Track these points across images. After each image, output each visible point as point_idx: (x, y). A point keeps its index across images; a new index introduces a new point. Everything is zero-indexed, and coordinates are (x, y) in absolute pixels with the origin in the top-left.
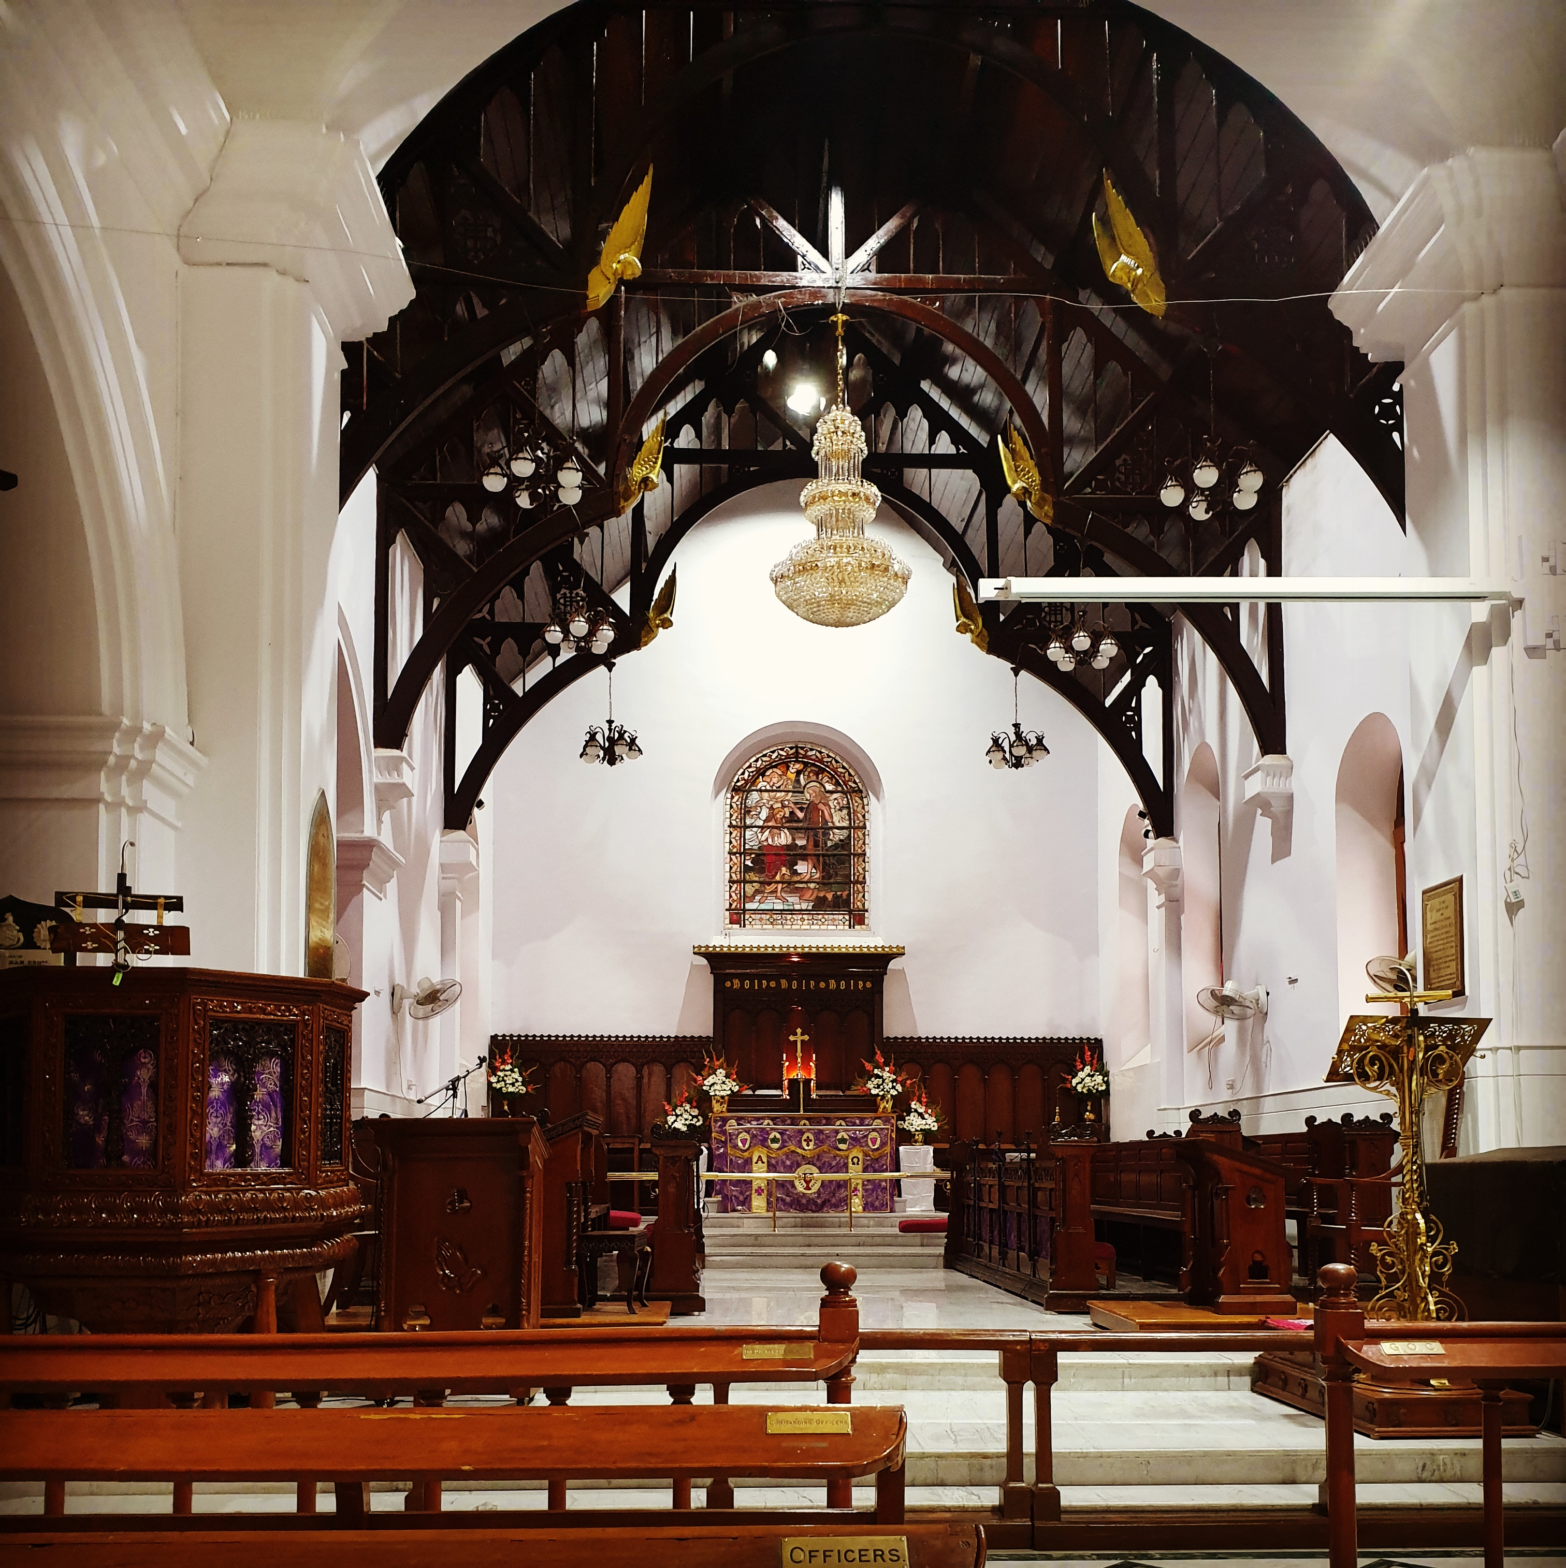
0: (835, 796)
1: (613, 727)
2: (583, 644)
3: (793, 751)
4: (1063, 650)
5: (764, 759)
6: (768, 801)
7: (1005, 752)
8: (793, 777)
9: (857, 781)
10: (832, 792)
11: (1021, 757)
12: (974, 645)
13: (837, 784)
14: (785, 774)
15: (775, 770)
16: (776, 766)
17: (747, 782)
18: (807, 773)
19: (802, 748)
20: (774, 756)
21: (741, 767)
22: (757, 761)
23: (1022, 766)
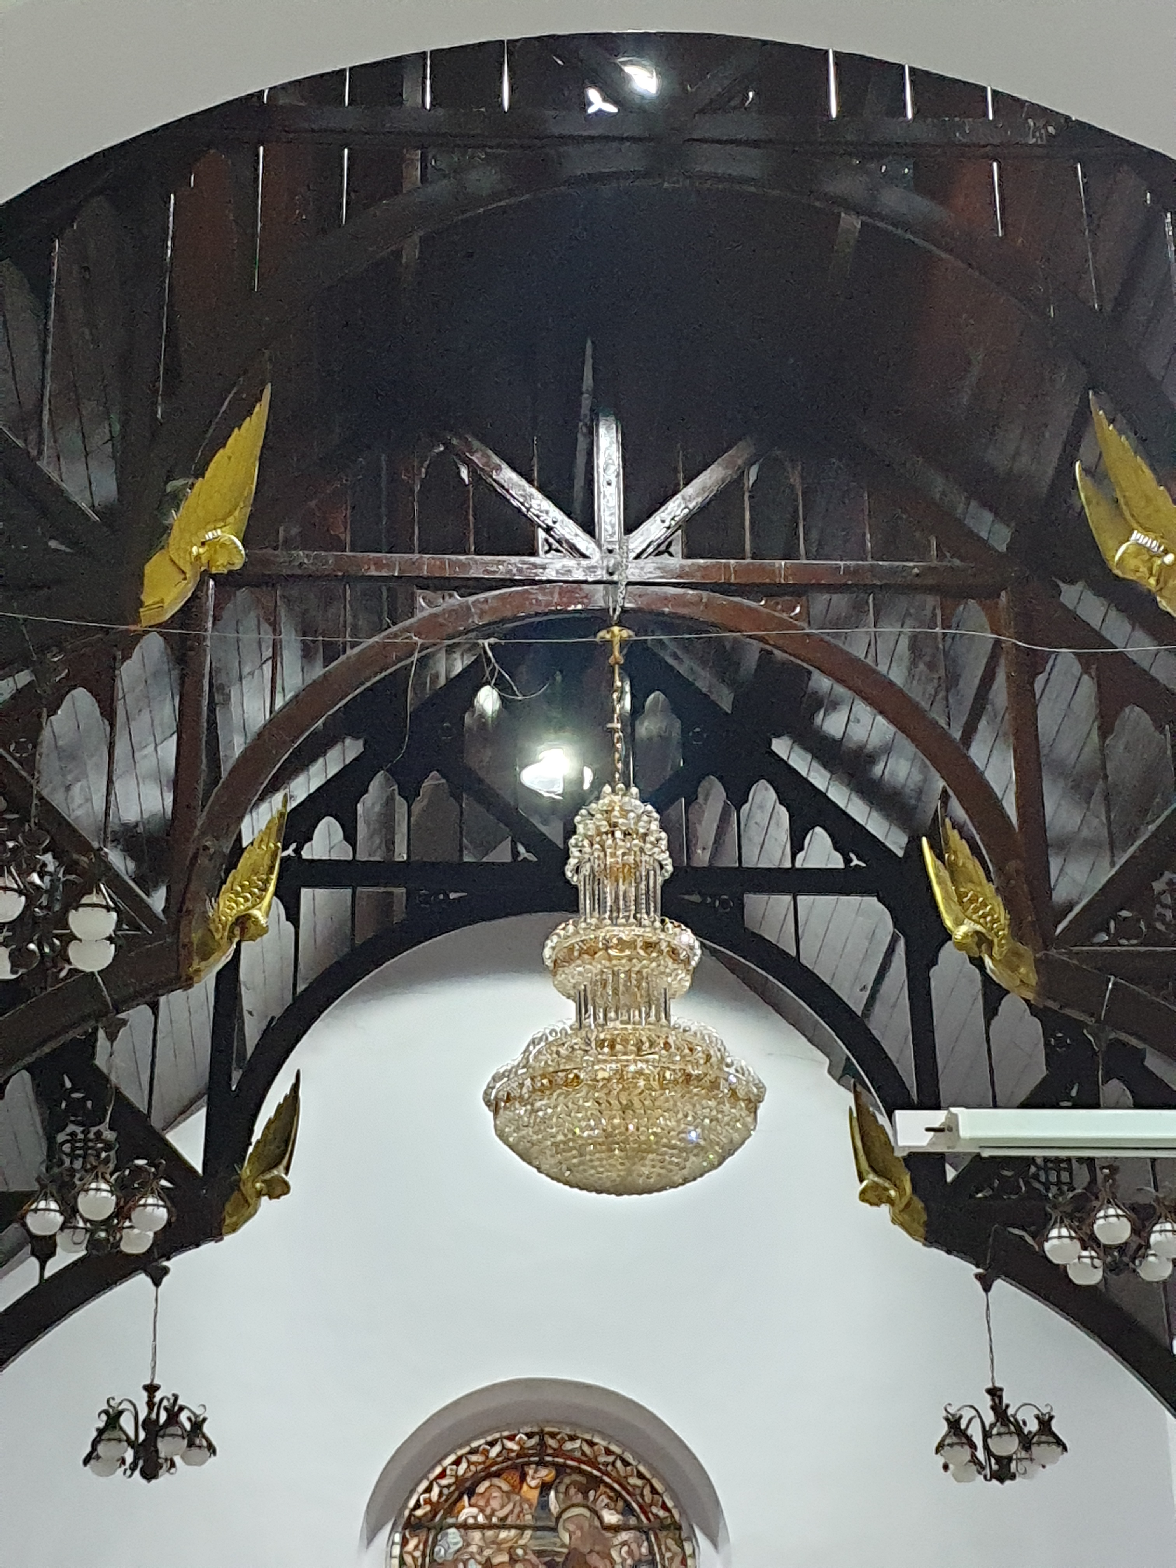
1: (157, 1399)
2: (103, 1234)
3: (534, 1441)
4: (1077, 1244)
5: (474, 1458)
6: (481, 1550)
7: (973, 1447)
8: (534, 1495)
9: (670, 1504)
11: (1010, 1459)
12: (898, 1229)
13: (628, 1510)
14: (516, 1489)
15: (496, 1481)
16: (498, 1474)
17: (435, 1507)
19: (553, 1435)
20: (494, 1452)
21: (425, 1477)
22: (457, 1462)
23: (1013, 1477)
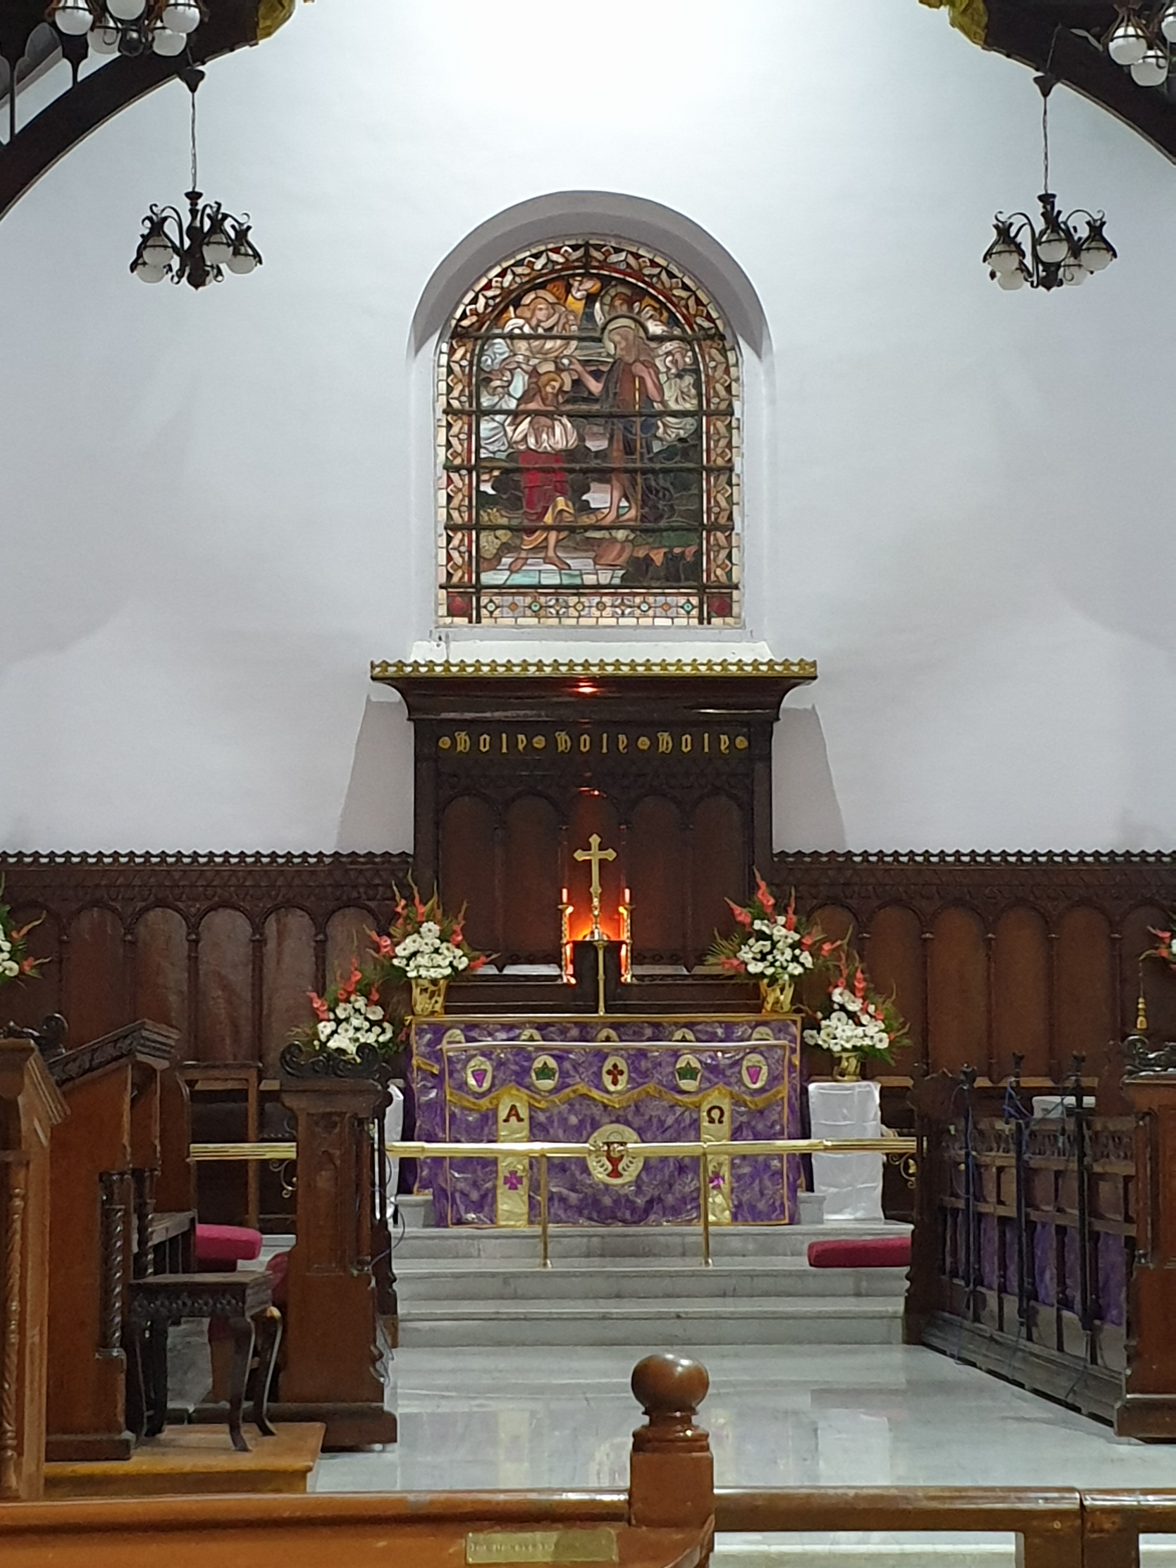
0: (669, 346)
1: (200, 207)
2: (135, 35)
3: (580, 253)
4: (1143, 43)
5: (519, 270)
6: (527, 359)
7: (1022, 254)
8: (579, 306)
9: (714, 315)
10: (660, 339)
11: (1058, 265)
12: (956, 30)
13: (673, 321)
15: (541, 293)
17: (481, 319)
18: (607, 300)
19: (598, 248)
20: (539, 264)
21: (470, 288)
22: (502, 274)
23: (1061, 283)
